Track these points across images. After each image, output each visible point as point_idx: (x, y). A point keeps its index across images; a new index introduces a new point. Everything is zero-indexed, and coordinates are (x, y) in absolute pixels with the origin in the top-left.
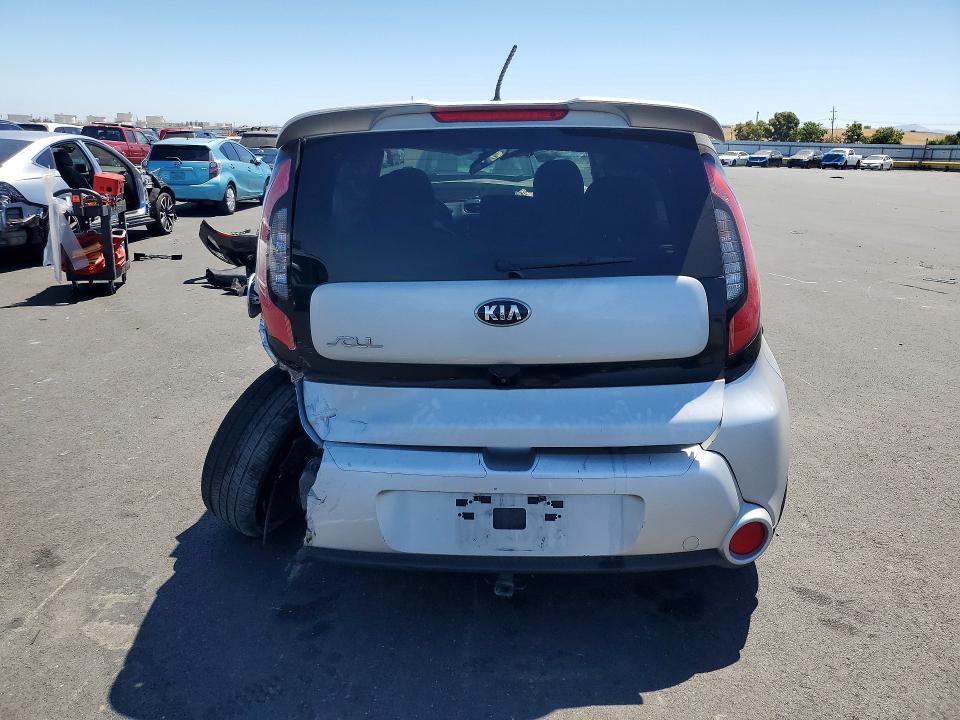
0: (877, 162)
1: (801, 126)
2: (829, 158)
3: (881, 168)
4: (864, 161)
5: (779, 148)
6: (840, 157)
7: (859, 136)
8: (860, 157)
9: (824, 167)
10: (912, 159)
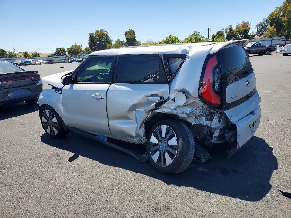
0: (41, 62)
1: (7, 53)
2: (26, 62)
3: (42, 64)
4: (37, 62)
5: (8, 60)
6: (29, 62)
7: (28, 55)
8: (35, 61)
9: (26, 65)
10: (48, 61)
